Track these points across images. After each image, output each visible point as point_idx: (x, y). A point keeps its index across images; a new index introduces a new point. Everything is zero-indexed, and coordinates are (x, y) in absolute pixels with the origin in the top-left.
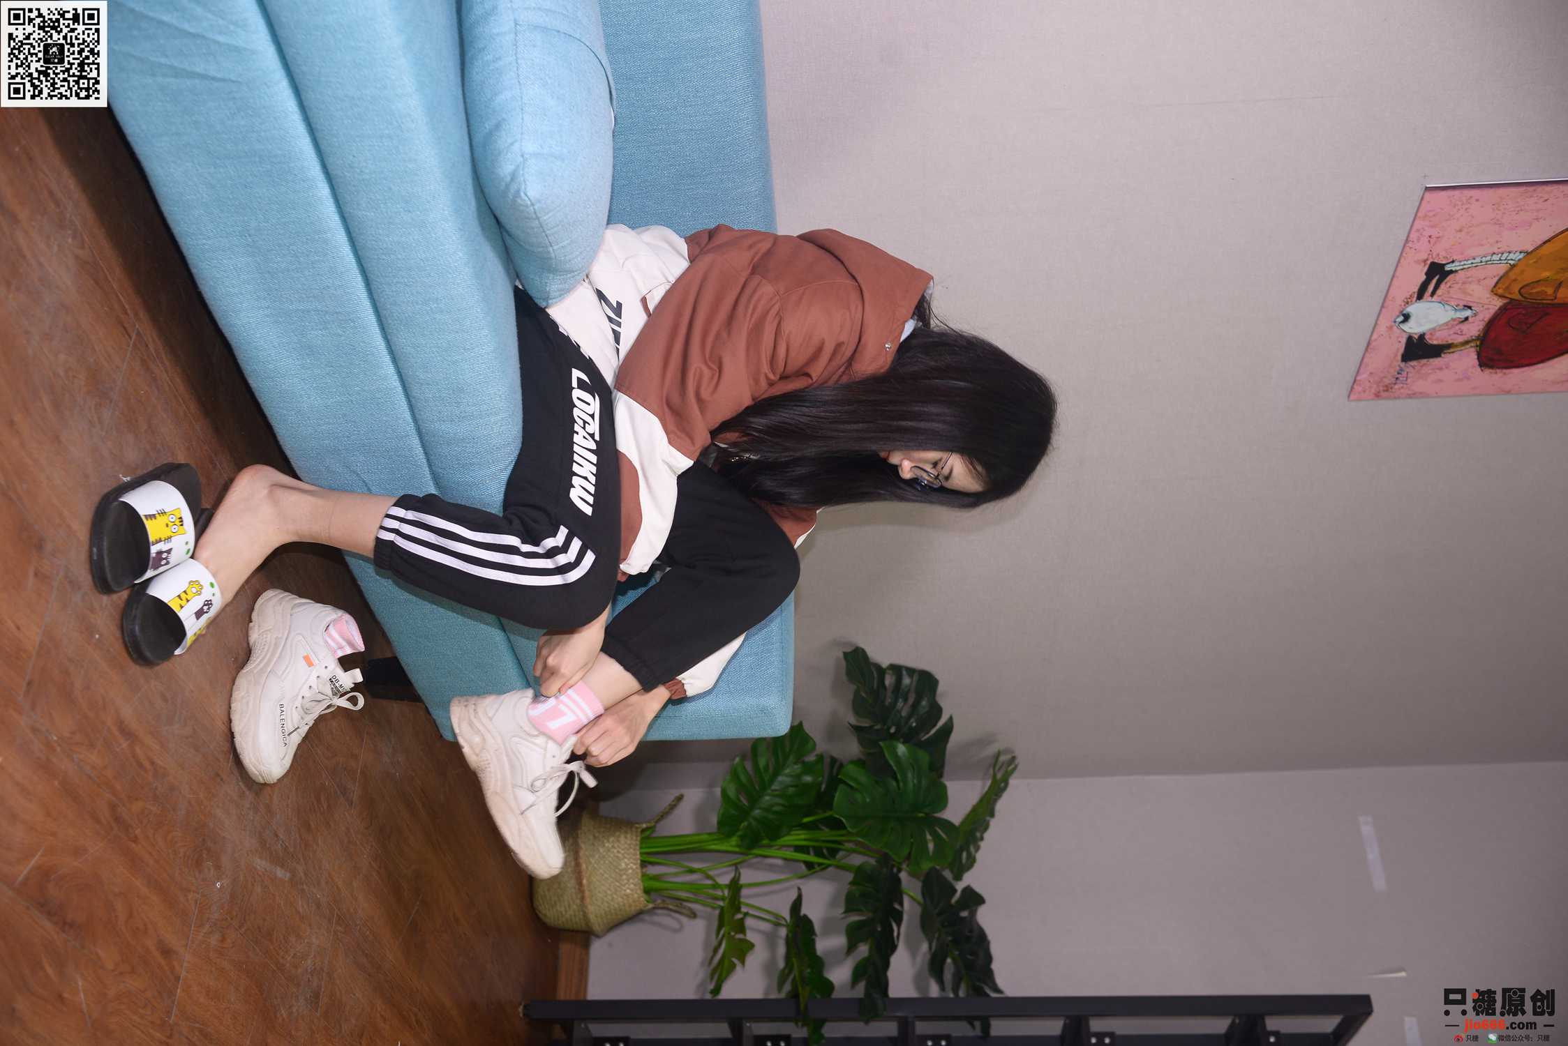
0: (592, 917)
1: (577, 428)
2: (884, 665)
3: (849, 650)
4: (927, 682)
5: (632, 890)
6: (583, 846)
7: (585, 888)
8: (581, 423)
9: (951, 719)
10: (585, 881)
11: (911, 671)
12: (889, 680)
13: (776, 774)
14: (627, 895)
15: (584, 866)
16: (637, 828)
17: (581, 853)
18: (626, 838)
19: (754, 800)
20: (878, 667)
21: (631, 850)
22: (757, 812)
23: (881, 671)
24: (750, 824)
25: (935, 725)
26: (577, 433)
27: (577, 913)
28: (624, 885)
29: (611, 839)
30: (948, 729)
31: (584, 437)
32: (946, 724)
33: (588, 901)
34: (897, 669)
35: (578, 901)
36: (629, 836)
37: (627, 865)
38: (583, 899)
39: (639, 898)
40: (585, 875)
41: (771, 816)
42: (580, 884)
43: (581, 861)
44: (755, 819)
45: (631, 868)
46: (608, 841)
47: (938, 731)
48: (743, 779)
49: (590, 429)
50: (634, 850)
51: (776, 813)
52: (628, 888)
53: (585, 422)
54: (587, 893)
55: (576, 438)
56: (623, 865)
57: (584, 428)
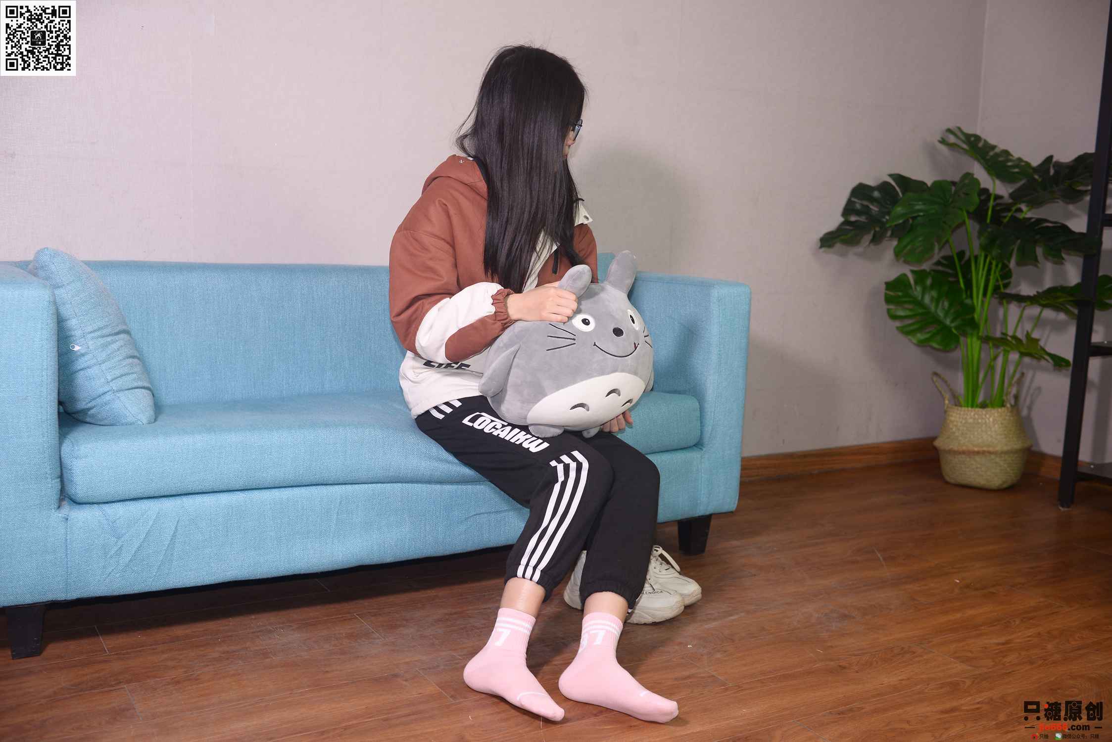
0: (1005, 448)
1: (495, 433)
2: (842, 219)
3: (819, 245)
4: (860, 191)
5: (990, 416)
6: (951, 447)
7: (981, 449)
8: (493, 430)
9: (891, 175)
10: (976, 449)
11: (849, 203)
12: (853, 218)
13: (920, 304)
14: (994, 420)
15: (964, 448)
16: (948, 407)
17: (956, 448)
18: (952, 416)
19: (936, 321)
20: (843, 224)
21: (962, 413)
22: (948, 322)
23: (846, 223)
24: (956, 328)
25: (894, 188)
26: (499, 434)
27: (1003, 459)
28: (986, 422)
29: (951, 426)
30: (901, 179)
31: (502, 431)
32: (894, 180)
33: (991, 449)
34: (848, 210)
35: (993, 456)
36: (951, 414)
37: (971, 418)
38: (990, 453)
39: (998, 412)
40: (971, 448)
41: (952, 311)
42: (978, 453)
43: (961, 450)
44: (952, 322)
45: (974, 415)
46: (952, 429)
47: (898, 186)
48: (915, 327)
49: (499, 426)
50: (961, 411)
51: (951, 305)
52: (989, 419)
53: (494, 427)
54: (985, 449)
55: (502, 436)
56: (971, 421)
57: (497, 429)
